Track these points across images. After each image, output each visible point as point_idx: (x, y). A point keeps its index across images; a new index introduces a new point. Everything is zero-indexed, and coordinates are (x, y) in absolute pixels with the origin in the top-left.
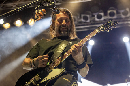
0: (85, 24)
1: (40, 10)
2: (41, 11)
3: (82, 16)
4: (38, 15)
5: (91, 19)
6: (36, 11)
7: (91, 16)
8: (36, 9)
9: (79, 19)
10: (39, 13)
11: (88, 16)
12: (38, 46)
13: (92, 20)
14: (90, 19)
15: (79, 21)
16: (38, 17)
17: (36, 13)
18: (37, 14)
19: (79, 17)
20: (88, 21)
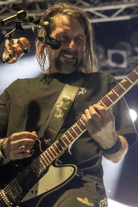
0: (116, 71)
1: (16, 41)
2: (19, 42)
3: (110, 52)
4: (10, 51)
5: (131, 61)
6: (7, 42)
7: (130, 53)
8: (6, 38)
9: (103, 59)
10: (14, 46)
11: (124, 53)
12: (8, 97)
13: (133, 63)
14: (128, 60)
15: (103, 64)
16: (10, 55)
17: (7, 45)
18: (8, 48)
19: (101, 56)
20: (124, 65)
